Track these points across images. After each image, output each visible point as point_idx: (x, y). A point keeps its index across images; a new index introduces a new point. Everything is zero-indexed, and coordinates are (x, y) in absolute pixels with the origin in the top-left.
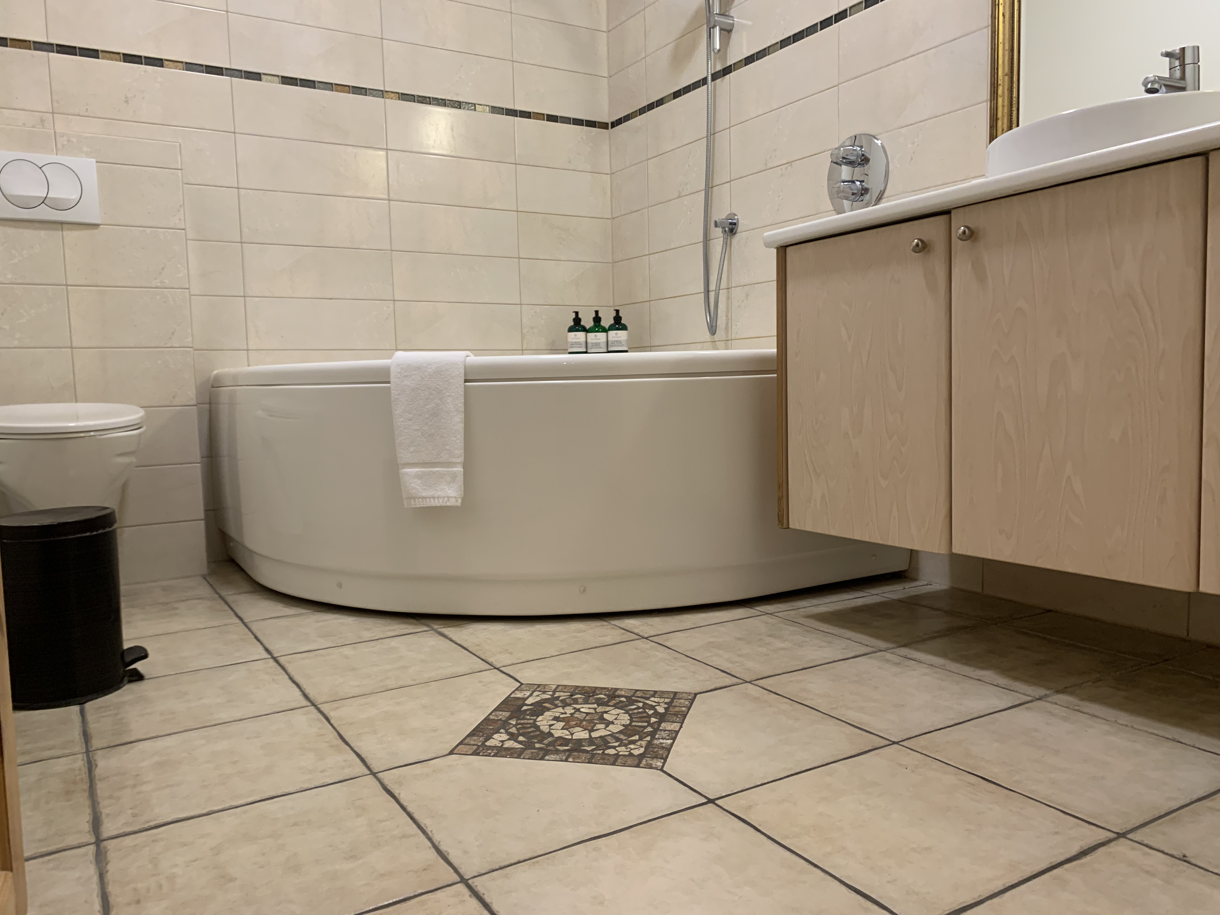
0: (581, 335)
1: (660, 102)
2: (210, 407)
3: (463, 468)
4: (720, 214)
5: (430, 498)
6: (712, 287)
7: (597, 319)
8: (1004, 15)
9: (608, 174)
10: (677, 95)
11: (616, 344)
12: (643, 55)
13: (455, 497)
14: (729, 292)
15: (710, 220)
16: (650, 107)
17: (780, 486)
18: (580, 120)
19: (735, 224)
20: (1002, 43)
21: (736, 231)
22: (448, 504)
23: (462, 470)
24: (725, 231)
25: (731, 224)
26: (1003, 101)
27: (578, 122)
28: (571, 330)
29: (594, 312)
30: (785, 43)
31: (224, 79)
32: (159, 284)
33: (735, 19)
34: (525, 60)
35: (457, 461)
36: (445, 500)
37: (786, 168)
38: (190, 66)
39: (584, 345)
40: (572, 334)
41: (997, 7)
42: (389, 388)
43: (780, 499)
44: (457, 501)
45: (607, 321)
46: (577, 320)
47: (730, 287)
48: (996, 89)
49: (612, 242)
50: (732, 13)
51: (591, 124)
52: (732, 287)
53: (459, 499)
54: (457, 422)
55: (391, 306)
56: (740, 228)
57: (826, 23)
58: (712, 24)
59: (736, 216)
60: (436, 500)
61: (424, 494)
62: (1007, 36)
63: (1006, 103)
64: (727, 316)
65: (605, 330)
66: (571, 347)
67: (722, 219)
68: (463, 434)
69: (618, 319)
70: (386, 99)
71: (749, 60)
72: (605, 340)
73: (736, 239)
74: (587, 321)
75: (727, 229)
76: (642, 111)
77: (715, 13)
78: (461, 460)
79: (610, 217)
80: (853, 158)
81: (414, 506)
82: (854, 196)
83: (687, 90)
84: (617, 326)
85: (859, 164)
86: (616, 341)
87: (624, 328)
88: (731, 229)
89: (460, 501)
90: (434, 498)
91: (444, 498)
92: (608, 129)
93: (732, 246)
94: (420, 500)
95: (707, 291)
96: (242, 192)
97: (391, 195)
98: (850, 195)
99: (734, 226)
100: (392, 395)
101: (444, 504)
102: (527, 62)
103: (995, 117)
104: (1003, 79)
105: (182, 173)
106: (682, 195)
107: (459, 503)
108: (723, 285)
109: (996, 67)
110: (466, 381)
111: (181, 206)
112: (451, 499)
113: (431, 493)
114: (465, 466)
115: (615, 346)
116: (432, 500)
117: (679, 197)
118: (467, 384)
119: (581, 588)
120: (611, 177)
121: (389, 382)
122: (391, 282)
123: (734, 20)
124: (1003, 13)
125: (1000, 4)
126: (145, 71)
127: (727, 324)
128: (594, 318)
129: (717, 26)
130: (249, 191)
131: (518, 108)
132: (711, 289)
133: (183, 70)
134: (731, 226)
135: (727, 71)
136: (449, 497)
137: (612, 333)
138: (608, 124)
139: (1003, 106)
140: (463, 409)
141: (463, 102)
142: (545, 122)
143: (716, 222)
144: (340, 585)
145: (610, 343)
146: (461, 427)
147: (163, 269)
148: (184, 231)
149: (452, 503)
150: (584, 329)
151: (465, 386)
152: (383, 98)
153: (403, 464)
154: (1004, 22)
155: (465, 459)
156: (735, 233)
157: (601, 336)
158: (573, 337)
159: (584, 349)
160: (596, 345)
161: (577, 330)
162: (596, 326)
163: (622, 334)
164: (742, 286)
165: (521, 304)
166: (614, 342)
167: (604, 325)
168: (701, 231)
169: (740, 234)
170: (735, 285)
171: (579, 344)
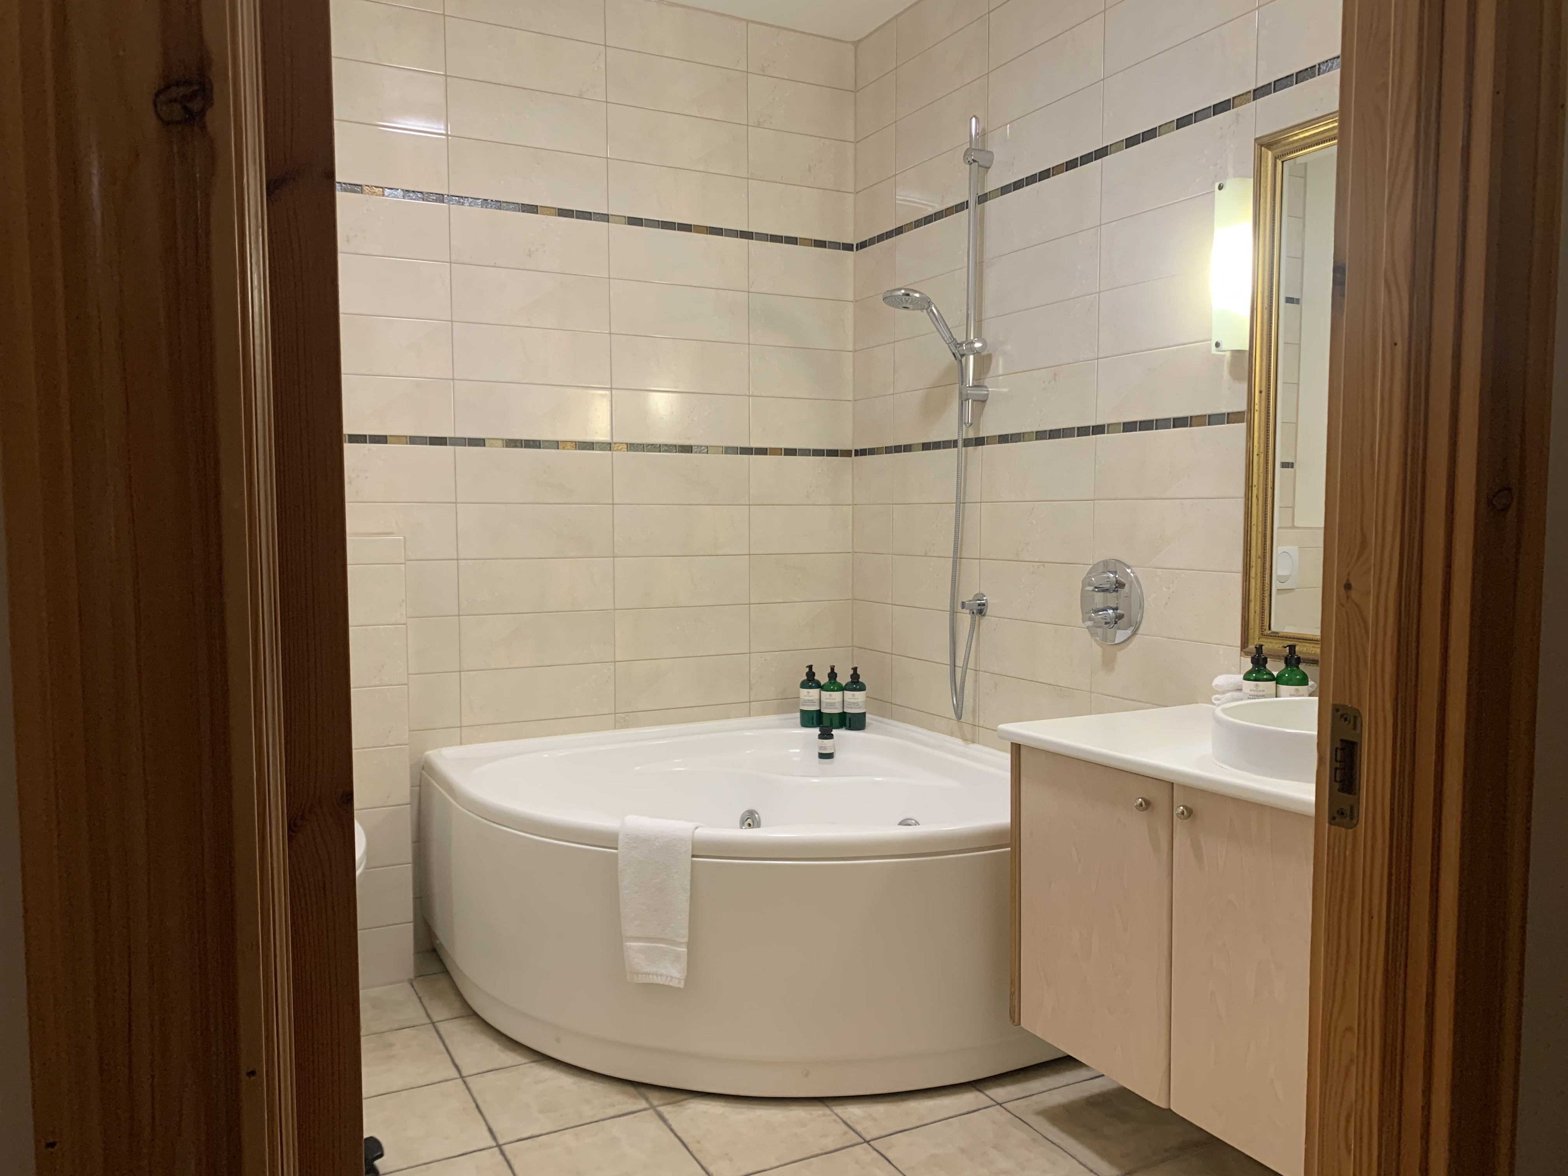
0: (815, 692)
1: (908, 448)
2: (420, 789)
3: (687, 948)
4: (967, 595)
5: (653, 974)
6: (960, 662)
7: (833, 675)
8: (1257, 497)
9: (849, 505)
10: (926, 446)
11: (853, 706)
12: (891, 391)
13: (678, 979)
14: (976, 675)
15: (957, 602)
16: (898, 449)
17: (1012, 982)
18: (821, 450)
19: (984, 605)
20: (1255, 525)
21: (985, 613)
22: (671, 984)
23: (686, 950)
24: (973, 613)
25: (979, 605)
26: (1256, 584)
27: (818, 453)
28: (804, 685)
29: (830, 668)
30: (1040, 435)
31: (448, 449)
32: (378, 683)
33: (989, 389)
34: (763, 393)
35: (681, 941)
36: (668, 980)
37: (1039, 567)
38: (414, 440)
39: (817, 703)
40: (804, 692)
41: (1250, 488)
42: (616, 854)
43: (1012, 994)
44: (680, 983)
45: (844, 678)
46: (811, 674)
47: (978, 669)
48: (1248, 571)
49: (853, 578)
50: (987, 382)
51: (833, 453)
52: (979, 671)
53: (682, 981)
54: (683, 899)
55: (611, 667)
56: (989, 611)
57: (1083, 431)
58: (964, 397)
59: (985, 597)
60: (659, 978)
61: (648, 970)
62: (1260, 519)
63: (1259, 586)
64: (974, 700)
65: (842, 689)
66: (803, 705)
67: (970, 601)
68: (688, 913)
69: (855, 676)
70: (614, 452)
71: (1003, 439)
72: (840, 699)
73: (985, 621)
74: (822, 677)
75: (975, 611)
76: (889, 450)
77: (968, 386)
78: (686, 940)
79: (851, 551)
80: (1107, 586)
81: (636, 982)
82: (1107, 625)
83: (937, 445)
84: (854, 686)
85: (1114, 591)
86: (853, 703)
87: (862, 688)
88: (980, 610)
89: (683, 982)
90: (657, 975)
91: (667, 977)
92: (851, 457)
93: (981, 627)
94: (643, 975)
95: (954, 666)
96: (462, 563)
97: (616, 551)
98: (1103, 624)
99: (983, 607)
100: (620, 865)
101: (667, 984)
102: (765, 395)
103: (1247, 598)
104: (1256, 561)
105: (405, 567)
106: (928, 555)
107: (682, 985)
108: (971, 665)
109: (1249, 549)
110: (693, 856)
111: (403, 601)
112: (674, 979)
113: (653, 969)
114: (689, 945)
115: (851, 708)
116: (655, 977)
117: (925, 556)
118: (694, 859)
119: (804, 1072)
120: (853, 508)
121: (616, 849)
122: (613, 643)
123: (988, 391)
124: (1257, 495)
125: (1253, 486)
126: (369, 450)
127: (974, 708)
128: (829, 674)
129: (969, 399)
130: (469, 561)
131: (754, 444)
132: (957, 664)
133: (407, 444)
134: (979, 607)
135: (980, 441)
136: (672, 977)
137: (848, 694)
138: (852, 451)
139: (1256, 589)
140: (689, 888)
141: (695, 446)
142: (783, 457)
143: (963, 603)
144: (558, 1040)
145: (846, 704)
146: (686, 905)
147: (383, 666)
148: (405, 626)
149: (674, 983)
150: (818, 686)
151: (692, 862)
152: (610, 450)
153: (628, 937)
154: (1257, 504)
155: (689, 940)
156: (984, 615)
157: (837, 696)
158: (806, 694)
159: (818, 708)
160: (831, 705)
161: (811, 687)
162: (831, 683)
163: (859, 696)
164: (990, 673)
165: (750, 653)
166: (850, 703)
167: (840, 684)
168: (947, 615)
169: (989, 616)
170: (983, 670)
171: (812, 702)
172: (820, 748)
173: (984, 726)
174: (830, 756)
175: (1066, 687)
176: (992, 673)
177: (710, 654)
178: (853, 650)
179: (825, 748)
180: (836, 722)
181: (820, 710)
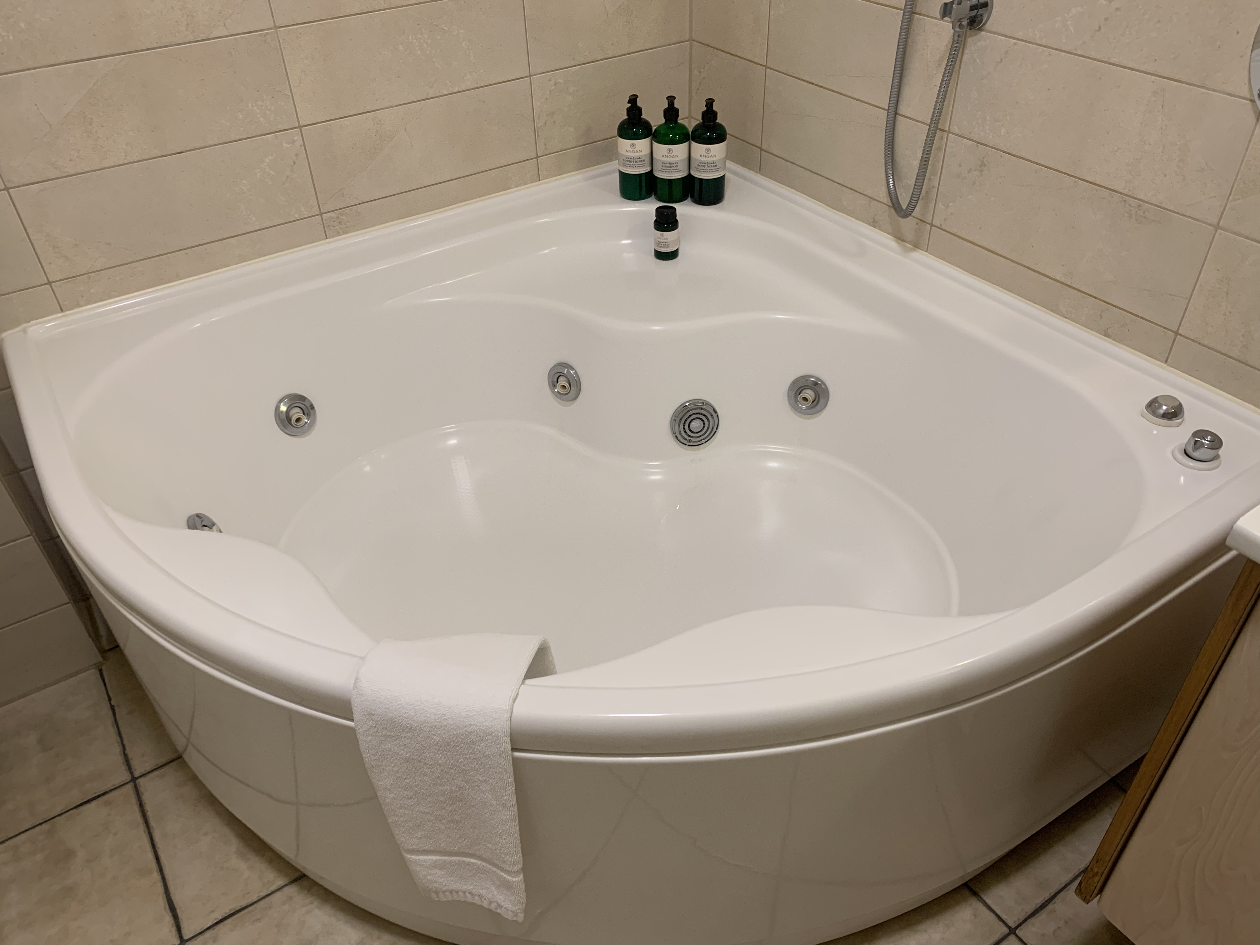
0: (642, 145)
7: (671, 113)
11: (706, 168)
14: (943, 138)
19: (984, 6)
21: (983, 26)
23: (521, 878)
24: (958, 21)
25: (977, 6)
28: (625, 131)
29: (666, 100)
35: (510, 869)
39: (647, 161)
40: (626, 143)
45: (690, 120)
46: (634, 110)
47: (947, 129)
52: (949, 132)
55: (296, 138)
56: (995, 23)
65: (685, 137)
66: (625, 165)
69: (710, 114)
72: (685, 156)
73: (980, 40)
74: (654, 115)
75: (962, 18)
78: (518, 867)
84: (708, 133)
86: (708, 163)
87: (721, 136)
88: (974, 18)
93: (966, 51)
95: (894, 112)
99: (980, 14)
110: (514, 749)
115: (704, 171)
127: (928, 193)
134: (973, 13)
137: (699, 149)
145: (693, 164)
150: (648, 132)
153: (407, 849)
156: (980, 29)
157: (679, 150)
158: (629, 148)
159: (647, 169)
160: (670, 166)
161: (636, 137)
162: (669, 128)
163: (717, 150)
164: (973, 141)
165: (530, 76)
166: (702, 164)
167: (683, 127)
168: (898, 17)
169: (990, 32)
170: (957, 131)
171: (638, 161)
172: (659, 244)
173: (943, 227)
174: (672, 255)
175: (1157, 206)
176: (978, 143)
177: (463, 88)
178: (691, 46)
179: (667, 245)
180: (677, 191)
181: (651, 171)
